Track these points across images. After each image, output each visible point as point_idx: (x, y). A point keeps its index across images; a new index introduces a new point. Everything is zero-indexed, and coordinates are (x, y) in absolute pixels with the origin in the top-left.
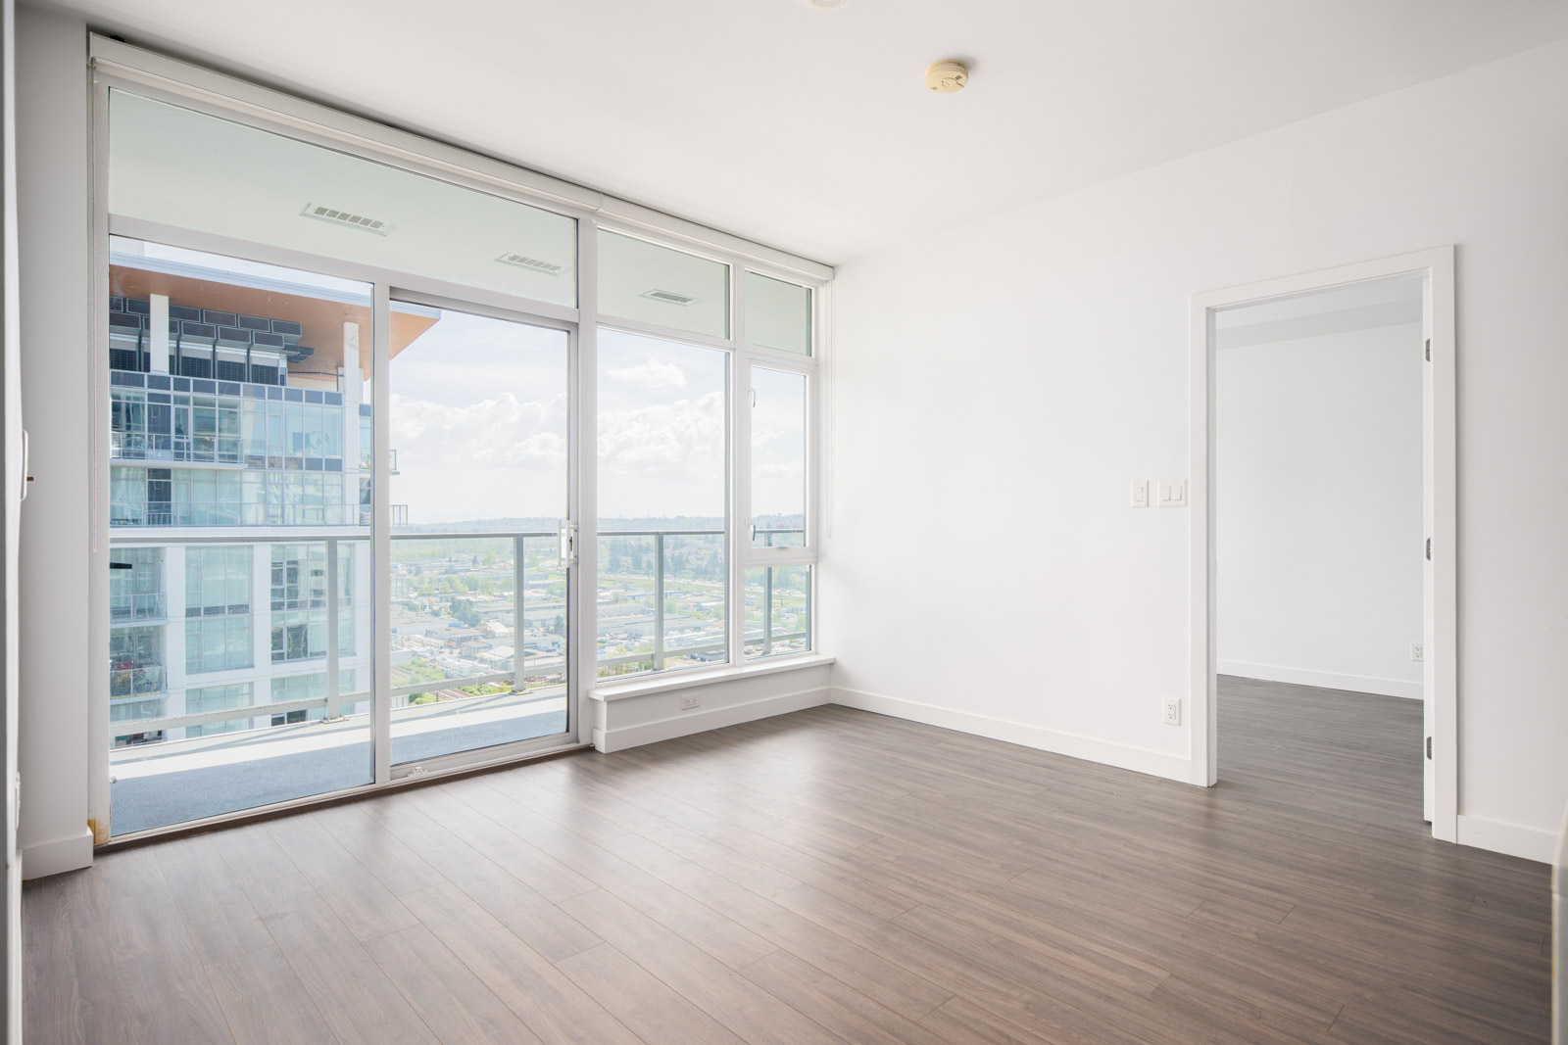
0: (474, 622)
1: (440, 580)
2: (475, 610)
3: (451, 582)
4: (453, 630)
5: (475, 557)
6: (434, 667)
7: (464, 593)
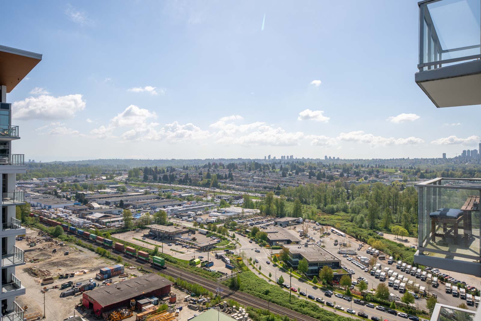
0: (85, 202)
1: (71, 185)
2: (86, 197)
3: (76, 186)
4: (76, 206)
5: (87, 175)
6: (67, 222)
7: (82, 191)
